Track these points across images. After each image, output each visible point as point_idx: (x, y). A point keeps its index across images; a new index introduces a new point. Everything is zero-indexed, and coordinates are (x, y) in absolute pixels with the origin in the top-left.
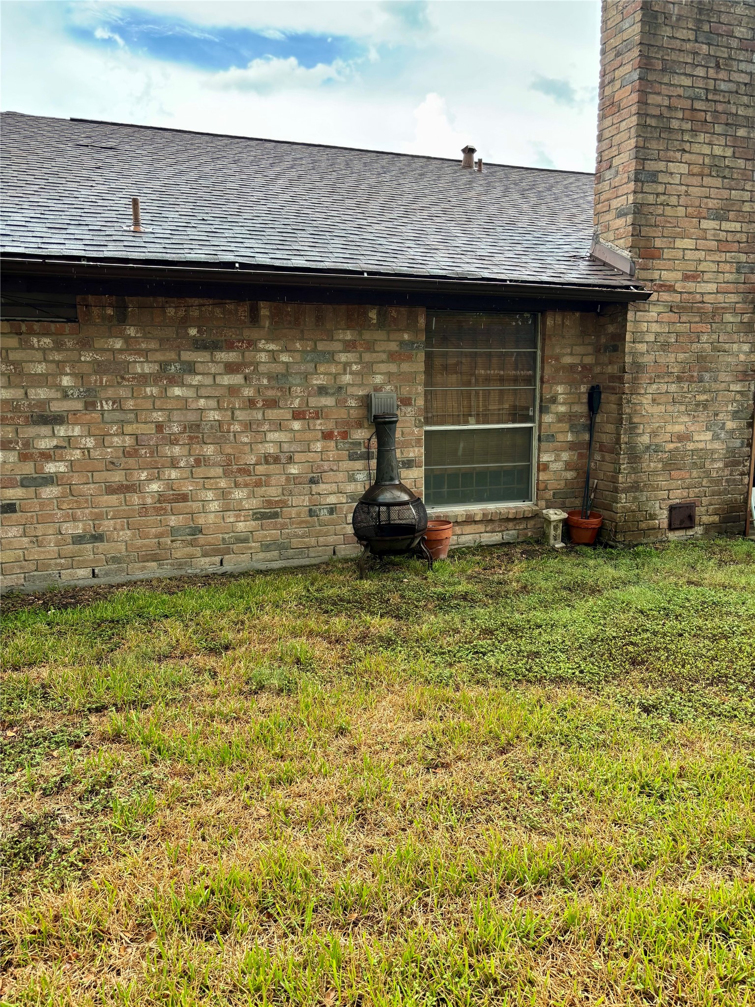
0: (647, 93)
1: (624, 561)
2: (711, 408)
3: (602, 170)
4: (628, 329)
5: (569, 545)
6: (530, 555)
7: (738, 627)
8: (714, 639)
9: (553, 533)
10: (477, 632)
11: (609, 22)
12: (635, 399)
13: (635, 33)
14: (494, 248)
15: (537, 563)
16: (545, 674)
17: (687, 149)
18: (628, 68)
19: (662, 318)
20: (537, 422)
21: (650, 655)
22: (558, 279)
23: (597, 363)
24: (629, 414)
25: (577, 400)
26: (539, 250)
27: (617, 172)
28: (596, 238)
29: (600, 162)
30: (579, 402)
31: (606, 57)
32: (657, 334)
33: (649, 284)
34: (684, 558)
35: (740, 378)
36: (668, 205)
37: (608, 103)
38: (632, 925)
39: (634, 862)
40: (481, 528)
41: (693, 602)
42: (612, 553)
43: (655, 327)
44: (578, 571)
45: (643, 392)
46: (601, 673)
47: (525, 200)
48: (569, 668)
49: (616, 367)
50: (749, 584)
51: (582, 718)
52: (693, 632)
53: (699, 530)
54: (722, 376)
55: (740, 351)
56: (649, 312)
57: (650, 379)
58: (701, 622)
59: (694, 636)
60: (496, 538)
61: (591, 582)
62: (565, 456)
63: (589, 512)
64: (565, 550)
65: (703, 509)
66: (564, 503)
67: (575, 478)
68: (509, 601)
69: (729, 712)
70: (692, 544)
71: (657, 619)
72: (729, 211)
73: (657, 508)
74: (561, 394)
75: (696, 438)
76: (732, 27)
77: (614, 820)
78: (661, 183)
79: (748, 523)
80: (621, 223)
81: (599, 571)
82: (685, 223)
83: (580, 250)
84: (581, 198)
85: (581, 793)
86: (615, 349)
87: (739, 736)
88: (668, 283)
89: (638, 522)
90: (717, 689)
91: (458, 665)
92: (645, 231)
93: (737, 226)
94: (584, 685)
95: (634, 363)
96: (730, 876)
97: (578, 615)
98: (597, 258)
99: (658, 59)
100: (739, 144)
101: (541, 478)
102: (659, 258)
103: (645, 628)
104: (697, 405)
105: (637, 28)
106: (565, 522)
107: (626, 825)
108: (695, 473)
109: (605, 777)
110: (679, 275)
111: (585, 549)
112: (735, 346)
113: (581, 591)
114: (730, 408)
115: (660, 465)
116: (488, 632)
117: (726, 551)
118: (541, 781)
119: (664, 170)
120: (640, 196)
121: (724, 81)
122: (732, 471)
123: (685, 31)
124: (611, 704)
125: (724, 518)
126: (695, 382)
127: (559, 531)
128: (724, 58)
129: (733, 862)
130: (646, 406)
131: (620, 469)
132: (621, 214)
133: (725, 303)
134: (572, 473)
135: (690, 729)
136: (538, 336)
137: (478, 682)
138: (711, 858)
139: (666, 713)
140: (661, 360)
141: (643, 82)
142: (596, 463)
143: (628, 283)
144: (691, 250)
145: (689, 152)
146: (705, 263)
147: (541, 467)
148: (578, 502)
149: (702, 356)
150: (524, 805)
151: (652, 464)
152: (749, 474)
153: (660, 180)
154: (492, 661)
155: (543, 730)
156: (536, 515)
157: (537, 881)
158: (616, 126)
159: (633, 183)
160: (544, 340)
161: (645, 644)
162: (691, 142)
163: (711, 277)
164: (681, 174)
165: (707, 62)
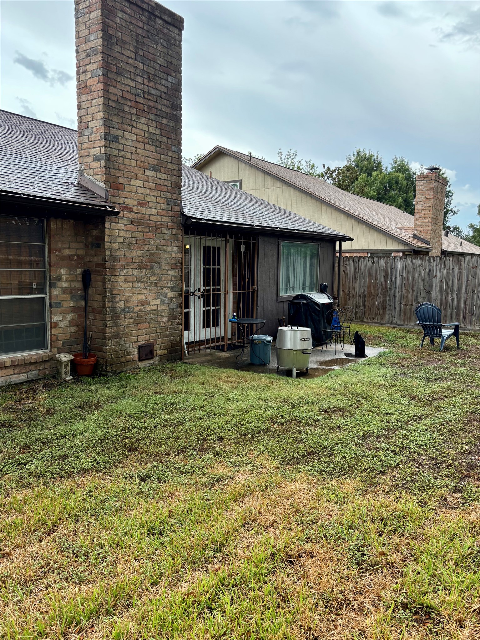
0: (108, 85)
1: (114, 384)
2: (159, 285)
3: (82, 128)
4: (106, 233)
5: (75, 377)
6: (49, 387)
7: (187, 416)
8: (175, 426)
9: (64, 370)
10: (18, 449)
11: (80, 33)
12: (113, 279)
13: (98, 45)
14: (7, 169)
15: (55, 392)
16: (73, 470)
17: (135, 125)
18: (95, 66)
19: (127, 228)
20: (48, 293)
21: (139, 443)
22: (58, 197)
23: (87, 255)
24: (110, 289)
25: (75, 279)
26: (42, 175)
27: (92, 132)
28: (81, 172)
29: (80, 123)
30: (76, 281)
31: (79, 55)
32: (125, 238)
33: (118, 206)
34: (150, 378)
35: (173, 267)
36: (125, 158)
37: (83, 86)
38: (157, 624)
39: (151, 581)
40: (11, 371)
41: (160, 405)
42: (105, 380)
43: (123, 234)
44: (85, 395)
45: (118, 274)
46: (111, 461)
47: (25, 138)
48: (89, 462)
49: (99, 258)
50: (189, 389)
51: (103, 494)
52: (162, 424)
53: (156, 359)
54: (164, 266)
55: (172, 251)
56: (119, 223)
57: (122, 266)
58: (166, 417)
59: (164, 426)
60: (23, 377)
61: (94, 401)
62: (69, 317)
63: (87, 354)
64: (73, 381)
65: (158, 346)
66: (70, 348)
67: (77, 331)
68: (39, 422)
69: (190, 469)
70: (153, 368)
71: (140, 419)
72: (160, 167)
73: (131, 348)
74: (64, 275)
75: (152, 303)
76: (155, 57)
77: (135, 558)
78: (120, 143)
79: (183, 353)
80: (97, 164)
81: (99, 392)
82: (137, 170)
83: (71, 179)
84: (65, 144)
85: (110, 546)
86: (98, 246)
87: (197, 483)
88: (129, 206)
89: (120, 357)
90: (181, 456)
91: (5, 476)
92: (113, 172)
93: (165, 176)
94: (100, 471)
95: (111, 256)
96: (206, 571)
97: (90, 424)
98: (82, 185)
99: (114, 65)
100: (163, 128)
101: (53, 333)
102: (122, 190)
103: (134, 426)
104: (151, 283)
105: (100, 41)
106: (72, 361)
107: (142, 559)
108: (152, 325)
109: (125, 531)
110: (135, 202)
111: (87, 379)
112: (169, 248)
113: (89, 407)
114: (169, 285)
115: (131, 321)
116: (26, 448)
117: (173, 370)
118: (81, 546)
119: (122, 136)
120: (108, 149)
121: (153, 88)
122: (173, 323)
123: (129, 52)
124: (120, 480)
125: (170, 351)
126: (149, 269)
127: (68, 369)
128: (152, 74)
129: (207, 561)
130: (121, 283)
131: (106, 324)
132: (97, 159)
133: (162, 221)
134: (74, 328)
135: (170, 485)
136: (44, 235)
137: (23, 486)
138: (194, 563)
139: (155, 479)
140: (128, 254)
141: (105, 78)
142: (90, 321)
143: (105, 204)
144: (141, 187)
145: (136, 128)
146: (149, 197)
147: (53, 325)
148: (80, 348)
149: (151, 253)
150: (73, 567)
151: (126, 320)
152: (182, 324)
153: (120, 142)
154: (33, 468)
155: (78, 510)
156: (51, 359)
157: (90, 618)
158: (89, 102)
159: (103, 140)
160: (49, 237)
161: (135, 437)
162: (136, 122)
163: (153, 205)
164: (132, 140)
165: (143, 74)
